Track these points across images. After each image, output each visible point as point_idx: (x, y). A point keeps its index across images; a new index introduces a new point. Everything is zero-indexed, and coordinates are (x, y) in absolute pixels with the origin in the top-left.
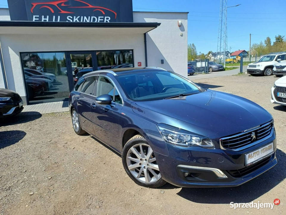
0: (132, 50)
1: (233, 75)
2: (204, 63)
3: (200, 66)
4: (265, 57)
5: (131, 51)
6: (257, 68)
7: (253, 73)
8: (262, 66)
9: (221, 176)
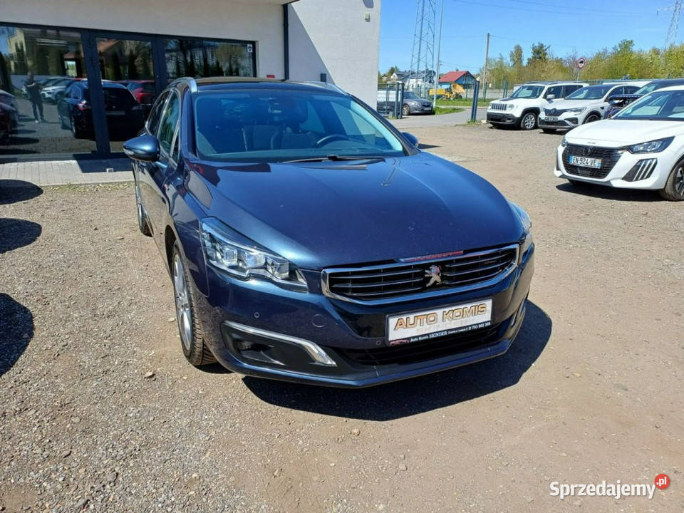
0: (253, 43)
1: (457, 125)
2: (395, 92)
3: (385, 100)
4: (524, 87)
5: (251, 46)
6: (508, 112)
7: (499, 122)
8: (517, 107)
9: (321, 360)
